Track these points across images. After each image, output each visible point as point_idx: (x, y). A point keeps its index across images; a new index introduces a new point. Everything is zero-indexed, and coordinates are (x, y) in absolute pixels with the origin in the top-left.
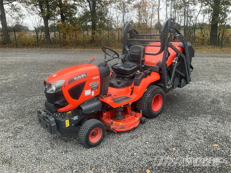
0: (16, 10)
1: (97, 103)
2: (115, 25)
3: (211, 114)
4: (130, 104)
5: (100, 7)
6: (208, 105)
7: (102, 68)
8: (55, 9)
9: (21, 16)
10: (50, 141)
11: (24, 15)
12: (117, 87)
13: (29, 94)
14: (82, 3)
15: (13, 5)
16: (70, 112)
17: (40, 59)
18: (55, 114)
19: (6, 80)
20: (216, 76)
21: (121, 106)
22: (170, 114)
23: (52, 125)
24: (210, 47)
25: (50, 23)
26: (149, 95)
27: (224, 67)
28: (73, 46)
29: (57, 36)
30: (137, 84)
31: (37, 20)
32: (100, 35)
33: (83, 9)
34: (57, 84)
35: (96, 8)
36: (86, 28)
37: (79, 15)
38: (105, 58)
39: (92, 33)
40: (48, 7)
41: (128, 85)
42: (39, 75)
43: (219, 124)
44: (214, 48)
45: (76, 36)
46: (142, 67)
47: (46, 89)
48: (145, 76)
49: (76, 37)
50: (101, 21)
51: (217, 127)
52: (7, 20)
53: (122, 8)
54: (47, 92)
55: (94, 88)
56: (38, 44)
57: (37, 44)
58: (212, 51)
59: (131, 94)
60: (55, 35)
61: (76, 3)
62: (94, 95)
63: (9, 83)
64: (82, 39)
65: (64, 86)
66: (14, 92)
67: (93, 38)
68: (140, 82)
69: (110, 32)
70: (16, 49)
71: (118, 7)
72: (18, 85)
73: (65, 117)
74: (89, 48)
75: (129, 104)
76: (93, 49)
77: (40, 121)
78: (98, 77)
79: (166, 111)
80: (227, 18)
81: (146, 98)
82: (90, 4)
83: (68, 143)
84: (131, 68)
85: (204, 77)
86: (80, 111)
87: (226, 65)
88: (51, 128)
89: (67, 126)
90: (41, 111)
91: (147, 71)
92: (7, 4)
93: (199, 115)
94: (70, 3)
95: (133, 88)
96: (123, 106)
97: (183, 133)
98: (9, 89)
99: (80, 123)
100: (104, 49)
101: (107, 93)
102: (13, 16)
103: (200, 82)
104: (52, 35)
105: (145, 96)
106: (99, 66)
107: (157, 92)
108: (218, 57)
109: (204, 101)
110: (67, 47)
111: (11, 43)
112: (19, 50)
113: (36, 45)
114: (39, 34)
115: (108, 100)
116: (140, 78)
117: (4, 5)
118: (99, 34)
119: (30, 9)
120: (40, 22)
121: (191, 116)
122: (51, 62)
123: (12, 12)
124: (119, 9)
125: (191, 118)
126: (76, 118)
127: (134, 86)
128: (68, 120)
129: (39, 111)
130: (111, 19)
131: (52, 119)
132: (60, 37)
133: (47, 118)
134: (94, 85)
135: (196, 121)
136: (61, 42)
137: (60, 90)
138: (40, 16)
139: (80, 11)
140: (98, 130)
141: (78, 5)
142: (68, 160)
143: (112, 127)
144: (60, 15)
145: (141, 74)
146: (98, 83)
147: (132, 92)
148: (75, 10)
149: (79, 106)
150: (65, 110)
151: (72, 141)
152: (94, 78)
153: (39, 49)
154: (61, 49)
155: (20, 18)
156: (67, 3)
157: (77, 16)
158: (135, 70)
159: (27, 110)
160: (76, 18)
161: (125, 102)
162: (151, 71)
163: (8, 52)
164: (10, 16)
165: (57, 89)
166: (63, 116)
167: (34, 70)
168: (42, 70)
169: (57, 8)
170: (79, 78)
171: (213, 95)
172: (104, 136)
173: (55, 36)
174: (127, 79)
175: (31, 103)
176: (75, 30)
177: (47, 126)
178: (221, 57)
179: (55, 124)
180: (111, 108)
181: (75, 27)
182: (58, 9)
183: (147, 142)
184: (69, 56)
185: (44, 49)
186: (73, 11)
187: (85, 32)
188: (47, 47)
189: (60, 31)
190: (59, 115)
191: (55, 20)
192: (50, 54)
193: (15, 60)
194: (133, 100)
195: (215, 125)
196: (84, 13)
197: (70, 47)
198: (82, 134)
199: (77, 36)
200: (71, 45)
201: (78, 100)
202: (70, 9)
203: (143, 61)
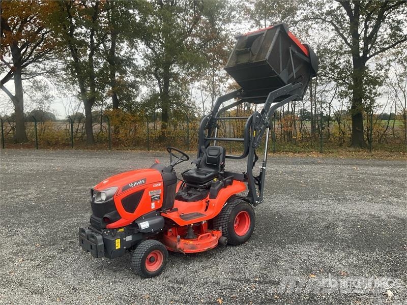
0: (39, 88)
1: (158, 220)
2: (199, 114)
3: (320, 241)
4: (204, 222)
5: (176, 86)
6: (320, 231)
7: (166, 173)
8: (103, 89)
9: (47, 98)
10: (93, 271)
11: (53, 97)
12: (186, 201)
13: (62, 216)
14: (148, 80)
15: (35, 81)
16: (122, 230)
17: (76, 167)
18: (102, 231)
19: (25, 196)
20: (346, 192)
21: (191, 225)
22: (262, 241)
23: (99, 244)
24: (352, 149)
25: (94, 109)
26: (229, 212)
27: (363, 180)
28: (129, 146)
29: (105, 130)
30: (213, 197)
31: (73, 105)
32: (174, 130)
33: (149, 89)
34: (108, 191)
35: (169, 88)
36: (153, 118)
37: (142, 98)
38: (171, 161)
39: (162, 126)
40: (93, 85)
41: (201, 197)
42: (75, 190)
43: (327, 253)
44: (359, 151)
45: (136, 130)
46: (221, 174)
47: (94, 199)
48: (225, 186)
49: (135, 132)
50: (178, 108)
51: (322, 257)
52: (24, 104)
53: (210, 89)
54: (95, 202)
55: (155, 198)
56: (73, 142)
57: (70, 143)
58: (355, 156)
59: (205, 211)
60: (101, 128)
61: (138, 79)
62: (154, 207)
63: (30, 200)
64: (145, 135)
65: (117, 194)
66: (38, 213)
67: (163, 133)
68: (218, 193)
69: (190, 124)
70: (36, 151)
71: (203, 87)
72: (44, 203)
73: (115, 235)
74: (156, 149)
75: (202, 222)
76: (162, 151)
77: (82, 241)
78: (160, 184)
79: (257, 237)
80: (375, 105)
81: (225, 216)
82: (159, 82)
83: (118, 273)
84: (206, 175)
85: (326, 194)
86: (135, 229)
87: (368, 178)
88: (97, 248)
89: (117, 248)
90: (84, 228)
91: (227, 180)
92: (27, 79)
93: (301, 243)
94: (129, 80)
95: (209, 201)
96: (192, 225)
97: (274, 262)
98: (31, 208)
99: (134, 246)
100: (169, 150)
101: (173, 207)
102: (35, 98)
103: (318, 201)
104: (96, 127)
105: (224, 214)
106: (162, 171)
107: (242, 208)
108: (361, 165)
109: (316, 225)
110: (119, 148)
111: (27, 141)
112: (41, 151)
113: (68, 145)
114: (75, 126)
115: (173, 216)
116: (217, 188)
117: (22, 81)
118: (172, 128)
119: (63, 88)
120: (78, 107)
121: (291, 243)
122: (94, 171)
123: (34, 92)
124: (206, 91)
125: (289, 245)
126: (129, 238)
127: (210, 198)
128: (119, 240)
129: (82, 228)
130: (193, 105)
131: (99, 237)
132: (109, 133)
133: (93, 237)
134: (155, 194)
135: (295, 249)
136: (111, 140)
137: (112, 199)
138: (79, 99)
139: (143, 92)
140: (158, 255)
141: (142, 83)
142: (117, 290)
143: (178, 247)
144: (111, 98)
145: (218, 183)
146: (160, 191)
147: (207, 207)
148: (136, 90)
149: (135, 221)
150: (116, 226)
151: (122, 271)
152: (155, 186)
153: (73, 151)
154: (110, 151)
155: (45, 101)
156: (124, 79)
157: (138, 100)
158: (212, 177)
159: (60, 235)
160: (137, 102)
161: (196, 220)
162: (232, 179)
163: (23, 156)
164: (29, 99)
165: (107, 198)
166: (112, 233)
167: (68, 182)
168: (80, 182)
169: (107, 86)
170: (136, 185)
171: (330, 218)
172: (165, 264)
173: (102, 130)
174: (201, 190)
175: (65, 226)
176: (135, 121)
177: (91, 246)
178: (366, 165)
179: (103, 243)
180: (177, 226)
181: (135, 116)
182: (108, 88)
183: (223, 273)
184: (122, 162)
185: (82, 151)
186: (133, 92)
187: (151, 125)
188: (87, 148)
189: (111, 122)
190: (108, 233)
191: (102, 105)
192: (92, 159)
193: (35, 168)
194: (208, 217)
195: (321, 254)
196: (150, 96)
197: (125, 148)
198: (137, 257)
199: (138, 131)
200: (126, 145)
201: (134, 214)
202: (128, 90)
203: (223, 166)
